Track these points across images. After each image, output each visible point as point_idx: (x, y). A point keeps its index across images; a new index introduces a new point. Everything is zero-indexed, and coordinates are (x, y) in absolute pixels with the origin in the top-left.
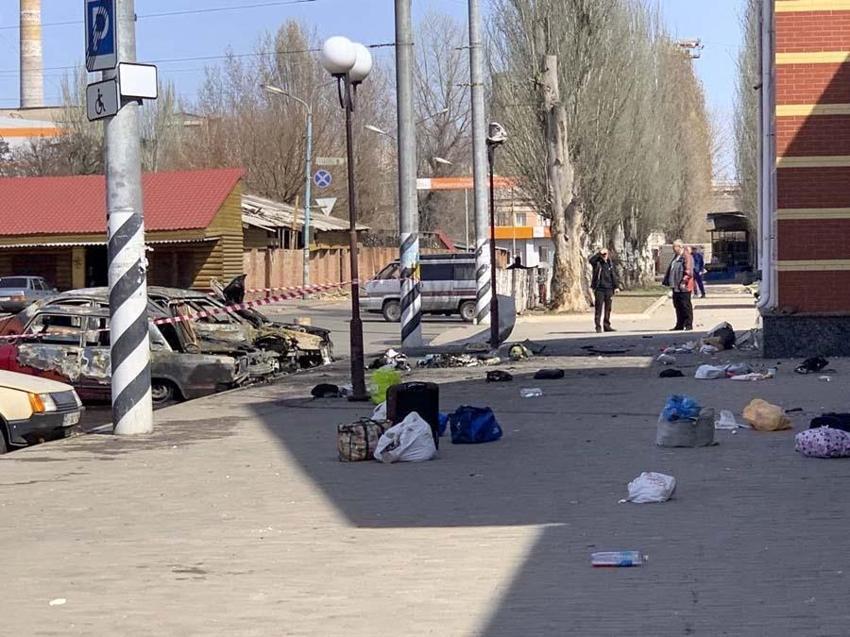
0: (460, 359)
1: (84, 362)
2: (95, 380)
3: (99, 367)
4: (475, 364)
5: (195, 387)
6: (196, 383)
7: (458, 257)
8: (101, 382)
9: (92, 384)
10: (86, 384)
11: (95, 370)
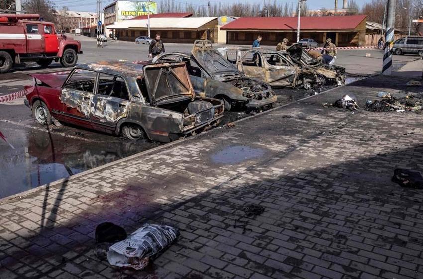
0: (393, 106)
1: (92, 105)
2: (98, 118)
3: (100, 110)
4: (403, 110)
5: (156, 133)
6: (156, 131)
7: (419, 38)
8: (101, 121)
9: (97, 121)
10: (94, 120)
11: (98, 111)
